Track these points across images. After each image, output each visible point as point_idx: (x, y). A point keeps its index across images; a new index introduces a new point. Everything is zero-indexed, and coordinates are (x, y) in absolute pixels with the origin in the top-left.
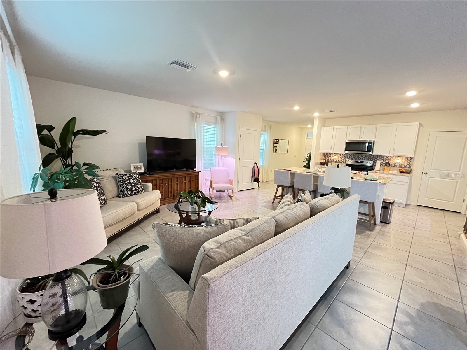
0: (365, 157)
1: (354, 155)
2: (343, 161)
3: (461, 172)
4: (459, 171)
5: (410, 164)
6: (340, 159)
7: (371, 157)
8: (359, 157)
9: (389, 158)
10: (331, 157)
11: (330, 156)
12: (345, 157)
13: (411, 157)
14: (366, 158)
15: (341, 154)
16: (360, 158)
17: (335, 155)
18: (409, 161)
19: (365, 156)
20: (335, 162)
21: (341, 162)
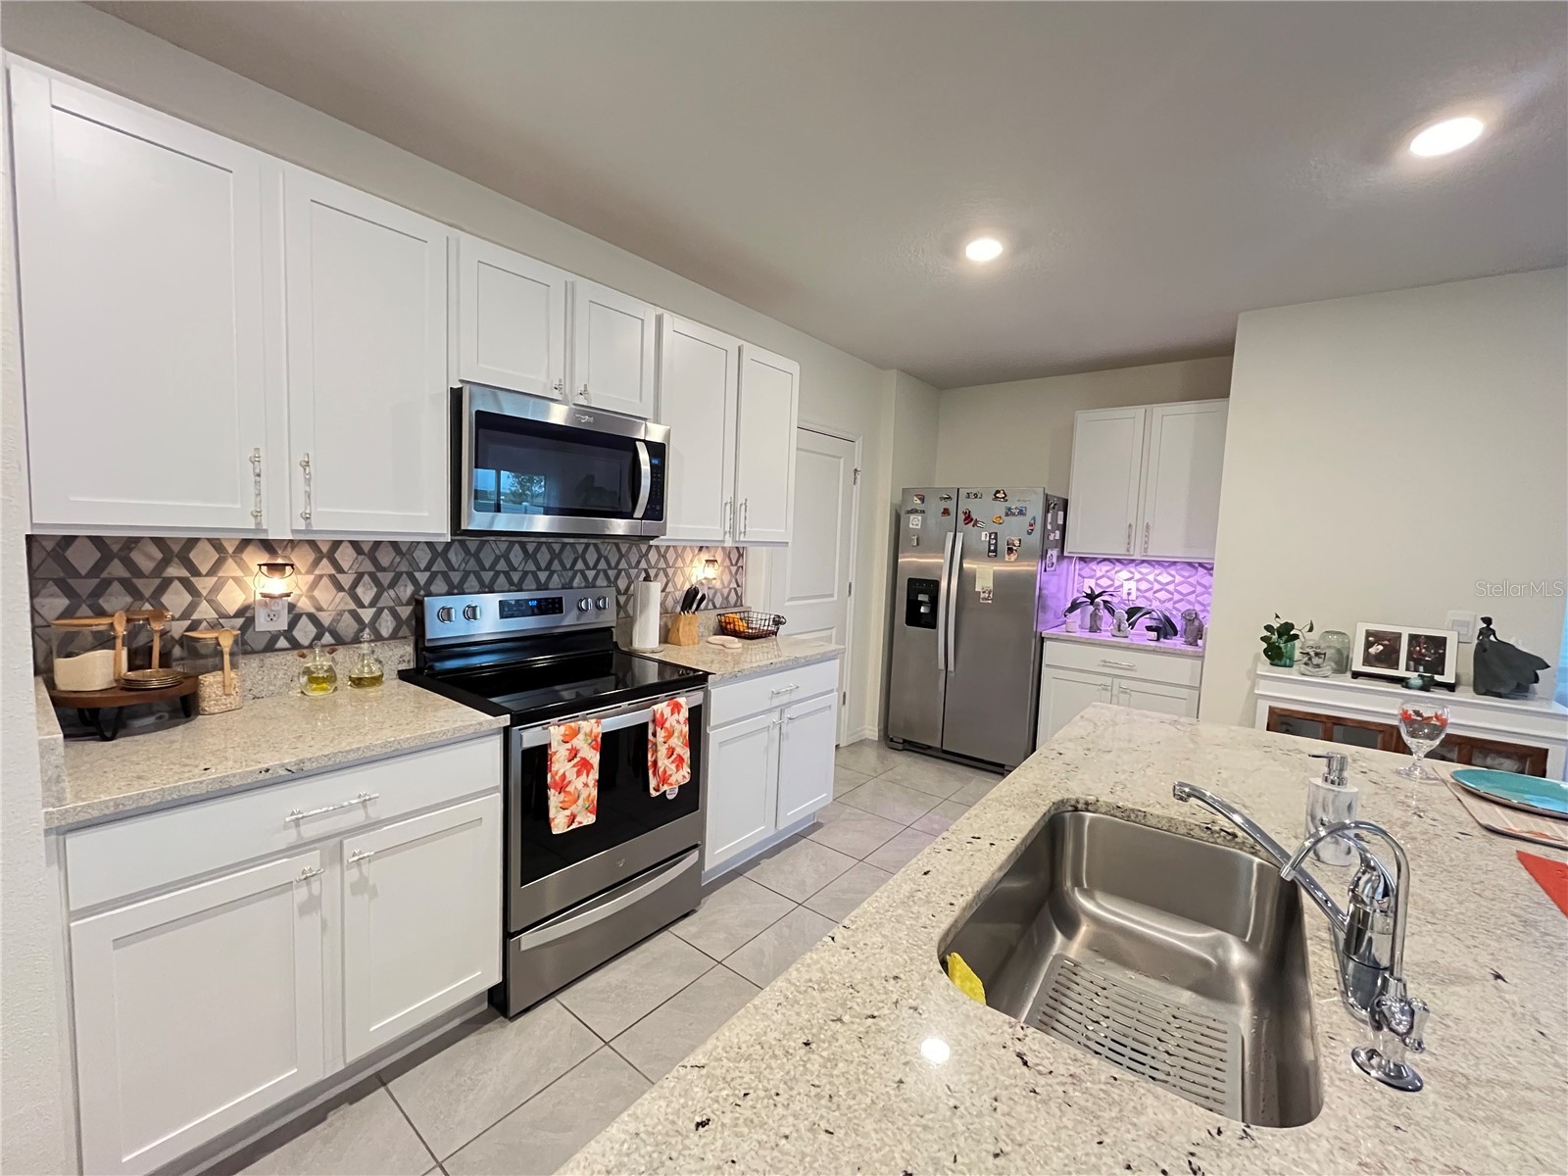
0: (550, 563)
1: (467, 551)
2: (367, 615)
3: (835, 598)
4: (832, 596)
5: (738, 586)
6: (330, 601)
7: (586, 563)
8: (509, 562)
9: (671, 556)
10: (204, 585)
11: (175, 570)
12: (385, 578)
13: (737, 548)
14: (556, 565)
15: (336, 544)
16: (516, 577)
17: (255, 558)
18: (734, 569)
19: (555, 556)
20: (270, 647)
21: (347, 626)
